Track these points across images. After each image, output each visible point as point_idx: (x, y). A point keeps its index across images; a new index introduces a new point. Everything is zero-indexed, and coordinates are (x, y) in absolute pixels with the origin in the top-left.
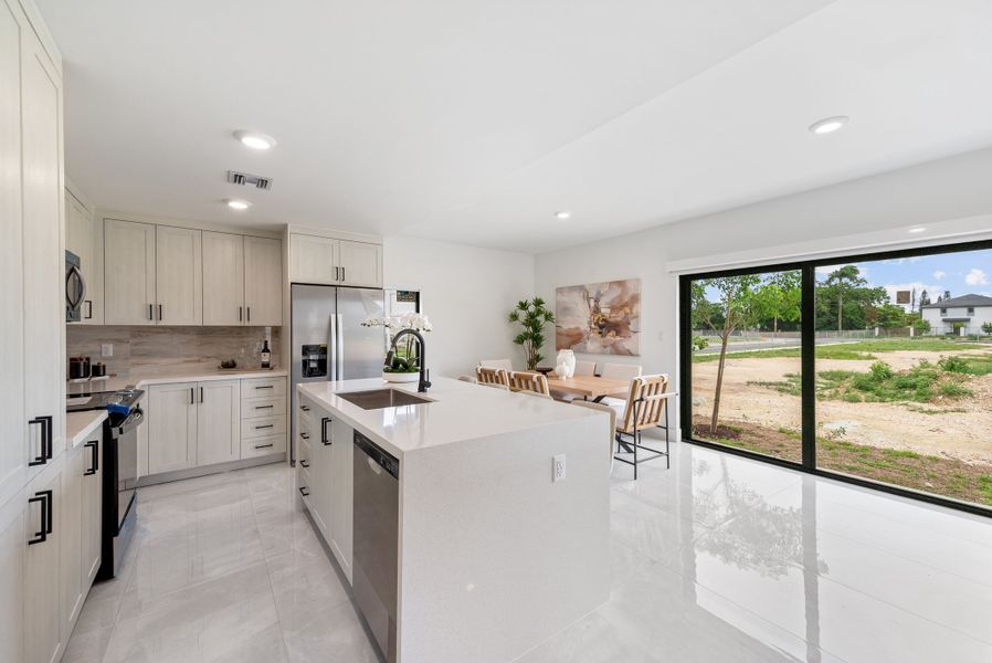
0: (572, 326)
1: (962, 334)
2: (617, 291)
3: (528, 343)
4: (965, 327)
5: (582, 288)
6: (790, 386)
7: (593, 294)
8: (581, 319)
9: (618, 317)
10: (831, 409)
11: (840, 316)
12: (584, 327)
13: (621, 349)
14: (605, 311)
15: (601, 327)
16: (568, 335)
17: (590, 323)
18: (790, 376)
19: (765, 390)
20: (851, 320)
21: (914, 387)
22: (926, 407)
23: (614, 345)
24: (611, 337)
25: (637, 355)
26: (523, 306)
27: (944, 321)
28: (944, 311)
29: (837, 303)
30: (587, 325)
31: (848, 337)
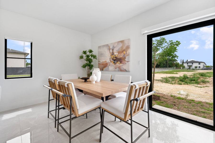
0: (104, 61)
1: (191, 68)
2: (121, 45)
3: (87, 68)
4: (192, 67)
5: (107, 45)
6: (163, 80)
7: (111, 47)
8: (107, 58)
9: (121, 56)
10: (177, 87)
11: (168, 65)
12: (108, 61)
13: (122, 69)
14: (116, 54)
15: (114, 60)
16: (102, 64)
17: (110, 59)
18: (162, 78)
19: (158, 82)
20: (170, 66)
21: (194, 80)
22: (199, 86)
23: (119, 67)
24: (118, 64)
25: (129, 71)
26: (85, 52)
27: (188, 66)
28: (188, 64)
29: (167, 62)
30: (109, 60)
31: (170, 69)
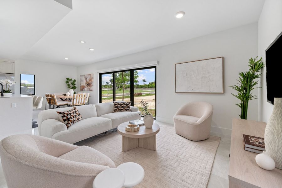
2: (90, 76)
5: (84, 75)
7: (86, 77)
8: (84, 83)
9: (90, 82)
12: (85, 85)
15: (87, 85)
16: (82, 87)
23: (89, 89)
25: (93, 91)
